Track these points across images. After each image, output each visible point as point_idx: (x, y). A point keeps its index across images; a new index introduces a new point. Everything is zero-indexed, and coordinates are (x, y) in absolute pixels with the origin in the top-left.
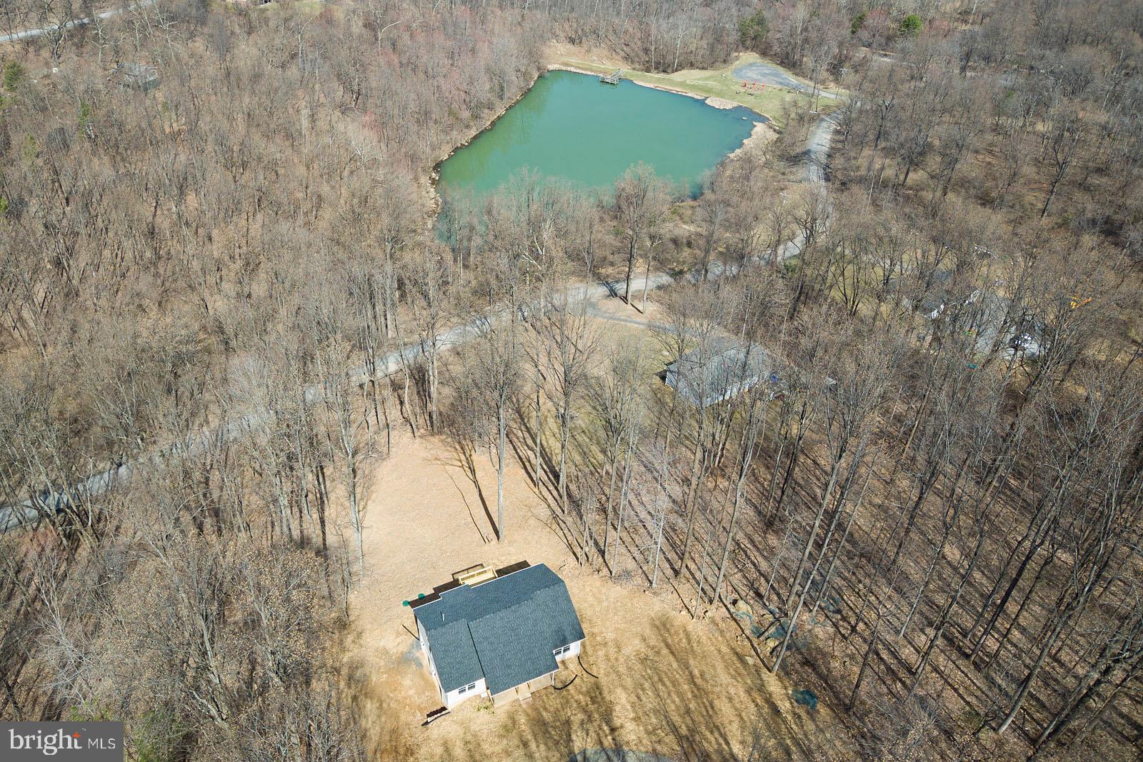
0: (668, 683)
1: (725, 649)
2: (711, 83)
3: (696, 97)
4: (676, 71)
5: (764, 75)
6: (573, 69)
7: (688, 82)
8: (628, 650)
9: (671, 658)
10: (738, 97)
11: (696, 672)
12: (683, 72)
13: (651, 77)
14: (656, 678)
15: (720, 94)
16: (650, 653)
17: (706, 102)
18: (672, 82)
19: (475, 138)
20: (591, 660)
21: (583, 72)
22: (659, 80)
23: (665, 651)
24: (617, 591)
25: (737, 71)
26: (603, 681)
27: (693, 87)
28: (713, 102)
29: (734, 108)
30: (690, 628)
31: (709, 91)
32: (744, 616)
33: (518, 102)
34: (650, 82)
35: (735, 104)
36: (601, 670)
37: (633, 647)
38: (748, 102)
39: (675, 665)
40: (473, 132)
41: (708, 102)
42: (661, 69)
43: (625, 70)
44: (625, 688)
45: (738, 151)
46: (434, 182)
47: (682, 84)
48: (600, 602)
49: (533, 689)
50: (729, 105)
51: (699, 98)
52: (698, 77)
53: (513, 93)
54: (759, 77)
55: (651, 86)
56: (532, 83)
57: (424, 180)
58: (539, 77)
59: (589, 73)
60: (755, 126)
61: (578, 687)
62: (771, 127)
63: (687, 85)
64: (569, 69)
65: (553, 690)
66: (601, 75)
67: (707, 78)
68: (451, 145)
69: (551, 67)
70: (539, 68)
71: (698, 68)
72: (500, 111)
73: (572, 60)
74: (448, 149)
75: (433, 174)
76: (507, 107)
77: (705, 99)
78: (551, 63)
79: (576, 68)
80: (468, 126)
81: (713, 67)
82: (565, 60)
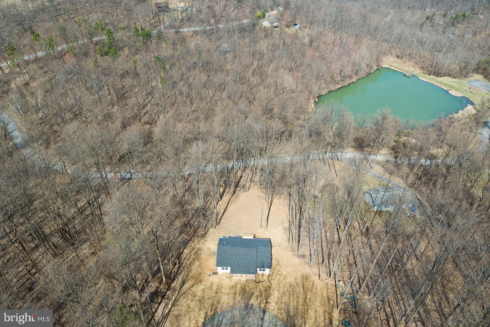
0: (295, 297)
1: (325, 295)
2: (454, 84)
3: (445, 89)
4: (442, 77)
5: (482, 85)
6: (393, 68)
7: (444, 82)
8: (288, 280)
9: (302, 289)
10: (465, 93)
11: (308, 297)
12: (445, 77)
13: (427, 77)
14: (292, 293)
15: (456, 90)
16: (295, 284)
17: (449, 92)
18: (436, 81)
19: (339, 88)
20: (273, 278)
21: (397, 70)
22: (430, 79)
23: (301, 286)
24: (297, 260)
25: (469, 82)
26: (273, 286)
27: (445, 84)
28: (453, 92)
29: (461, 96)
30: (315, 282)
31: (452, 87)
32: (340, 287)
33: (364, 77)
34: (426, 79)
36: (274, 283)
37: (290, 280)
38: (468, 95)
39: (302, 292)
40: (339, 86)
41: (450, 92)
42: (435, 75)
43: (417, 72)
44: (279, 291)
45: (455, 115)
46: (315, 102)
47: (441, 82)
48: (288, 261)
49: (247, 278)
50: (459, 95)
51: (446, 89)
52: (450, 81)
53: (362, 74)
54: (479, 86)
55: (426, 81)
56: (373, 71)
57: (312, 101)
58: (377, 69)
59: (400, 71)
60: (468, 106)
61: (263, 284)
62: (475, 108)
63: (443, 83)
64: (391, 68)
65: (254, 282)
66: (405, 72)
67: (454, 82)
68: (328, 90)
69: (383, 66)
70: (378, 66)
71: (452, 77)
72: (354, 80)
73: (395, 65)
74: (326, 91)
75: (316, 99)
76: (358, 79)
77: (449, 90)
78: (384, 64)
79: (395, 68)
80: (338, 84)
81: (459, 77)
82: (391, 64)
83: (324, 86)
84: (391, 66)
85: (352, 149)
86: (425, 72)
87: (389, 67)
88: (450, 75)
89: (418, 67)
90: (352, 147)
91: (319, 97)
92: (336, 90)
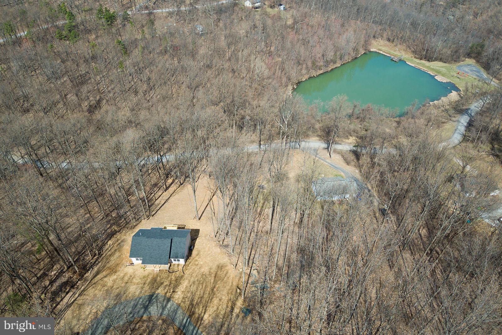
2: (442, 69)
3: (432, 74)
4: (433, 61)
5: (472, 71)
6: (381, 52)
7: (432, 67)
10: (452, 78)
12: (436, 62)
13: (415, 61)
15: (443, 75)
17: (435, 77)
18: (424, 65)
19: (322, 74)
20: (188, 268)
21: (386, 54)
25: (459, 67)
26: (185, 276)
27: (433, 69)
28: (439, 78)
29: (447, 82)
31: (439, 72)
33: (349, 62)
34: (413, 63)
35: (448, 81)
36: (188, 272)
38: (455, 81)
40: (321, 72)
41: (436, 77)
42: (427, 59)
43: (407, 56)
45: (436, 102)
46: (294, 89)
47: (428, 67)
50: (444, 80)
51: (433, 74)
52: (439, 65)
53: (347, 58)
54: (469, 71)
55: (413, 65)
56: (360, 55)
57: (290, 88)
58: (364, 53)
59: (388, 55)
60: (452, 92)
61: (176, 274)
62: (459, 95)
64: (380, 52)
65: (167, 272)
66: (392, 57)
67: (442, 67)
68: (309, 75)
69: (372, 50)
70: (366, 50)
71: (443, 62)
72: (338, 65)
73: (383, 49)
74: (307, 77)
75: (295, 86)
76: (342, 64)
77: (435, 76)
78: (372, 48)
79: (383, 52)
80: (320, 69)
81: (449, 62)
82: (380, 48)
83: (304, 71)
84: (380, 50)
85: (317, 138)
86: (417, 56)
87: (377, 51)
88: (441, 60)
89: (410, 51)
90: (318, 136)
91: (299, 83)
92: (317, 76)
